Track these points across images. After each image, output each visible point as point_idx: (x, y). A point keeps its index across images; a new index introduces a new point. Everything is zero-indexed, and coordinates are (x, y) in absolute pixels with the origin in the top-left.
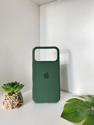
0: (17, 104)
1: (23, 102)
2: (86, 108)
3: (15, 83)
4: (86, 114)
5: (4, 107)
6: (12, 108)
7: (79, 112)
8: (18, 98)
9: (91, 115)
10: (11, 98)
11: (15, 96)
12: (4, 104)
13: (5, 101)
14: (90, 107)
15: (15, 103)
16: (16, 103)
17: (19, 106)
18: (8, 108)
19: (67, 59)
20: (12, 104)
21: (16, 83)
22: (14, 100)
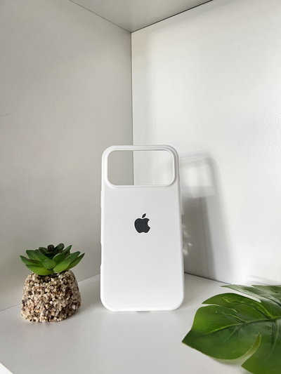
0: (63, 309)
1: (79, 305)
2: (261, 319)
3: (57, 248)
4: (259, 336)
5: (24, 316)
6: (46, 318)
8: (64, 290)
9: (272, 340)
10: (46, 290)
11: (55, 283)
12: (24, 305)
13: (29, 297)
14: (273, 317)
15: (55, 305)
16: (60, 304)
17: (67, 315)
18: (35, 318)
20: (46, 306)
21: (60, 247)
22: (53, 296)
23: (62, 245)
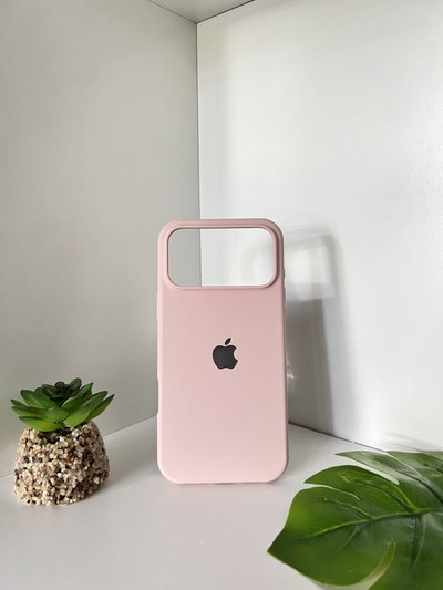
0: (78, 484)
1: (106, 476)
2: (398, 513)
3: (70, 387)
4: (392, 546)
5: (18, 494)
6: (51, 498)
8: (80, 455)
10: (52, 456)
11: (66, 444)
12: (18, 478)
13: (26, 465)
14: (417, 510)
15: (65, 480)
16: (74, 477)
17: (86, 492)
18: (35, 499)
20: (52, 480)
21: (75, 387)
22: (62, 465)
23: (78, 381)
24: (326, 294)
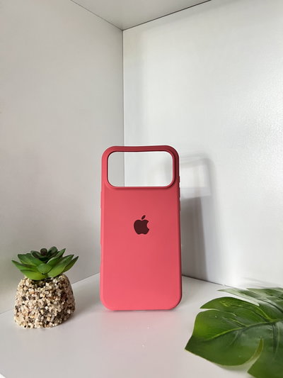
0: (58, 314)
1: (74, 309)
2: (261, 323)
3: (50, 251)
4: (261, 340)
5: (18, 322)
6: (41, 323)
7: (239, 335)
8: (59, 295)
9: (274, 344)
10: (41, 295)
11: (51, 287)
12: (18, 311)
13: (23, 302)
14: (272, 321)
15: (50, 311)
16: (55, 309)
17: (63, 320)
18: (30, 324)
19: (202, 183)
20: (42, 311)
21: (53, 251)
22: (48, 301)
23: (55, 248)
24: (203, 194)
